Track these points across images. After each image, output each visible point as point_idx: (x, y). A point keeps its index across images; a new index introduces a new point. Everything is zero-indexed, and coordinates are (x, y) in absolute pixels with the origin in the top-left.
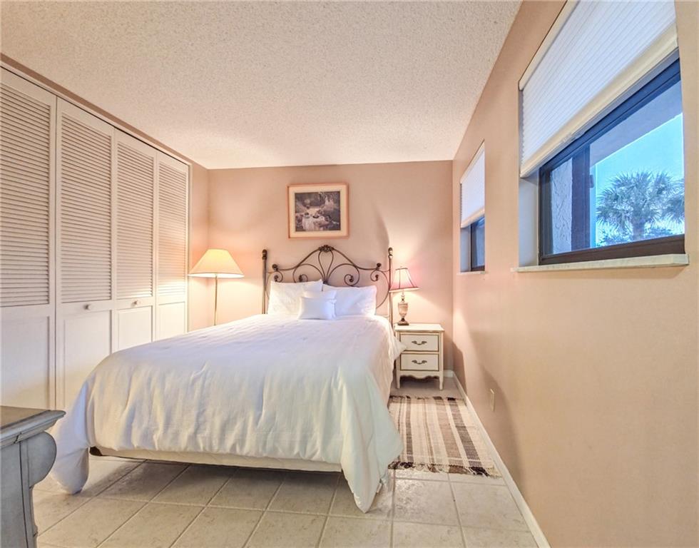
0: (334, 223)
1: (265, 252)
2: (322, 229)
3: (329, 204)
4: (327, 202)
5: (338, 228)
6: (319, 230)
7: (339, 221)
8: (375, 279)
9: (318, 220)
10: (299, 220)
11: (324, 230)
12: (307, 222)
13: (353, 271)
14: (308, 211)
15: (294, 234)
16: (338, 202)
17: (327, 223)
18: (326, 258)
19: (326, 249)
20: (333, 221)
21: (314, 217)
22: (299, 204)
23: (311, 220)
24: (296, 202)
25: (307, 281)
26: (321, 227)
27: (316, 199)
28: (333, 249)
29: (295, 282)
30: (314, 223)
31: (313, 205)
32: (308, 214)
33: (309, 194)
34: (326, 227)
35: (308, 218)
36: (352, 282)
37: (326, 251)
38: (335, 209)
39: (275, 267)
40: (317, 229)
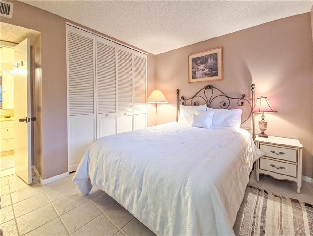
0: (214, 72)
1: (178, 90)
2: (206, 76)
3: (211, 61)
4: (209, 61)
5: (216, 74)
6: (205, 77)
7: (217, 71)
8: (241, 104)
9: (204, 71)
10: (194, 73)
11: (208, 76)
12: (198, 74)
13: (226, 100)
14: (199, 67)
15: (191, 80)
16: (216, 59)
17: (210, 72)
18: (209, 92)
19: (209, 87)
20: (213, 71)
21: (202, 70)
22: (195, 64)
23: (201, 72)
24: (192, 63)
25: (198, 105)
26: (206, 75)
27: (204, 60)
28: (213, 87)
29: (192, 106)
30: (202, 73)
31: (201, 63)
32: (199, 69)
33: (200, 58)
34: (209, 75)
35: (199, 71)
36: (224, 106)
37: (209, 89)
38: (214, 64)
39: (183, 98)
40: (204, 76)
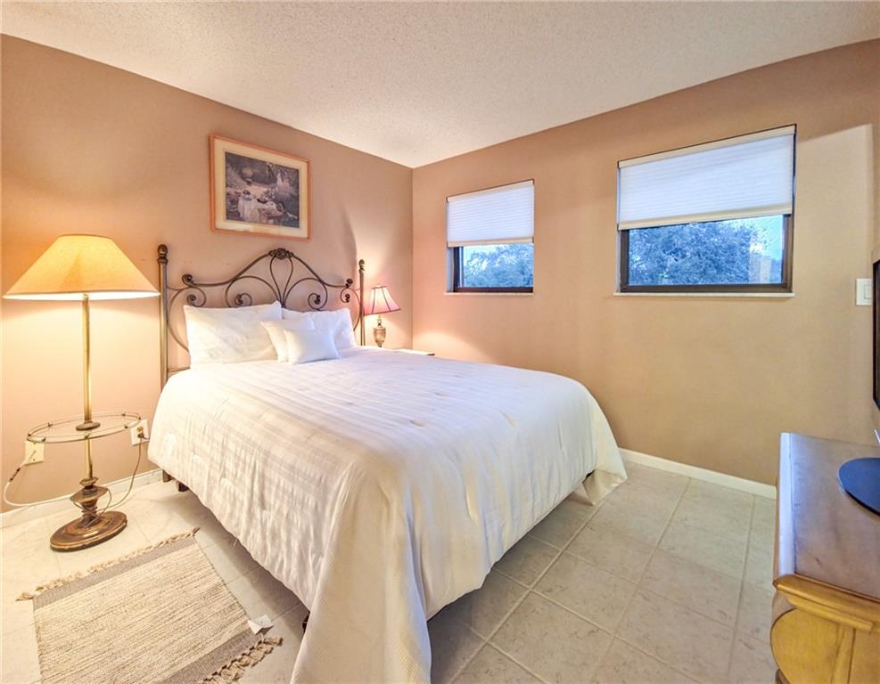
0: (290, 215)
1: (163, 248)
2: (271, 221)
3: (282, 184)
4: (279, 180)
5: (295, 223)
6: (267, 223)
7: (297, 214)
8: (344, 299)
9: (265, 206)
10: (232, 201)
11: (275, 224)
12: (247, 207)
13: (317, 288)
14: (249, 188)
16: (296, 185)
17: (279, 214)
18: (281, 269)
19: (280, 254)
20: (288, 211)
21: (259, 200)
22: (233, 173)
23: (254, 204)
24: (227, 168)
26: (270, 218)
27: (263, 172)
28: (293, 254)
29: (230, 307)
30: (259, 210)
31: (256, 179)
32: (249, 193)
33: (252, 162)
34: (278, 221)
35: (250, 200)
36: (316, 303)
37: (281, 258)
38: (291, 195)
39: (188, 278)
40: (264, 221)
